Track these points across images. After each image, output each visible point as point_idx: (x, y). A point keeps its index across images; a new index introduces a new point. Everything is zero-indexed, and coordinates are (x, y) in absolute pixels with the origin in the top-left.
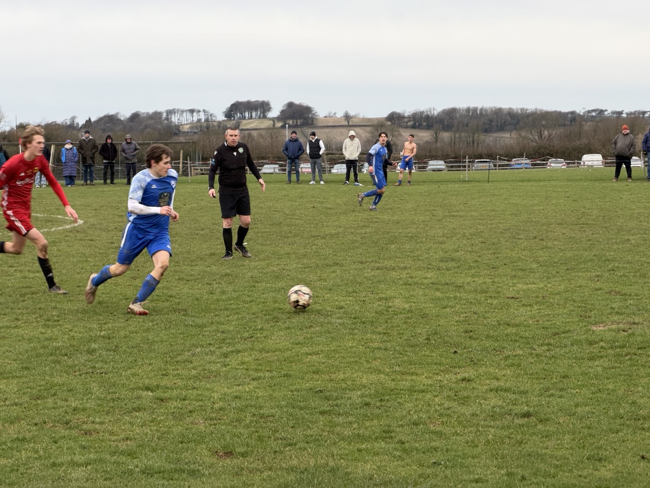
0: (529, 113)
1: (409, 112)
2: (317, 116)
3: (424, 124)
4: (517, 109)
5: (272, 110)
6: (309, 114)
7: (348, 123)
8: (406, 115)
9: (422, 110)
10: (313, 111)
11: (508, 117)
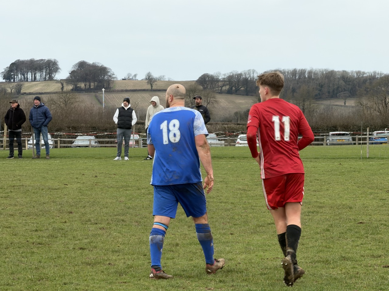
0: (367, 76)
1: (225, 75)
2: (114, 78)
3: (242, 89)
4: (352, 72)
5: (59, 70)
6: (104, 76)
7: (152, 87)
8: (220, 78)
9: (239, 72)
10: (109, 72)
11: (342, 83)
